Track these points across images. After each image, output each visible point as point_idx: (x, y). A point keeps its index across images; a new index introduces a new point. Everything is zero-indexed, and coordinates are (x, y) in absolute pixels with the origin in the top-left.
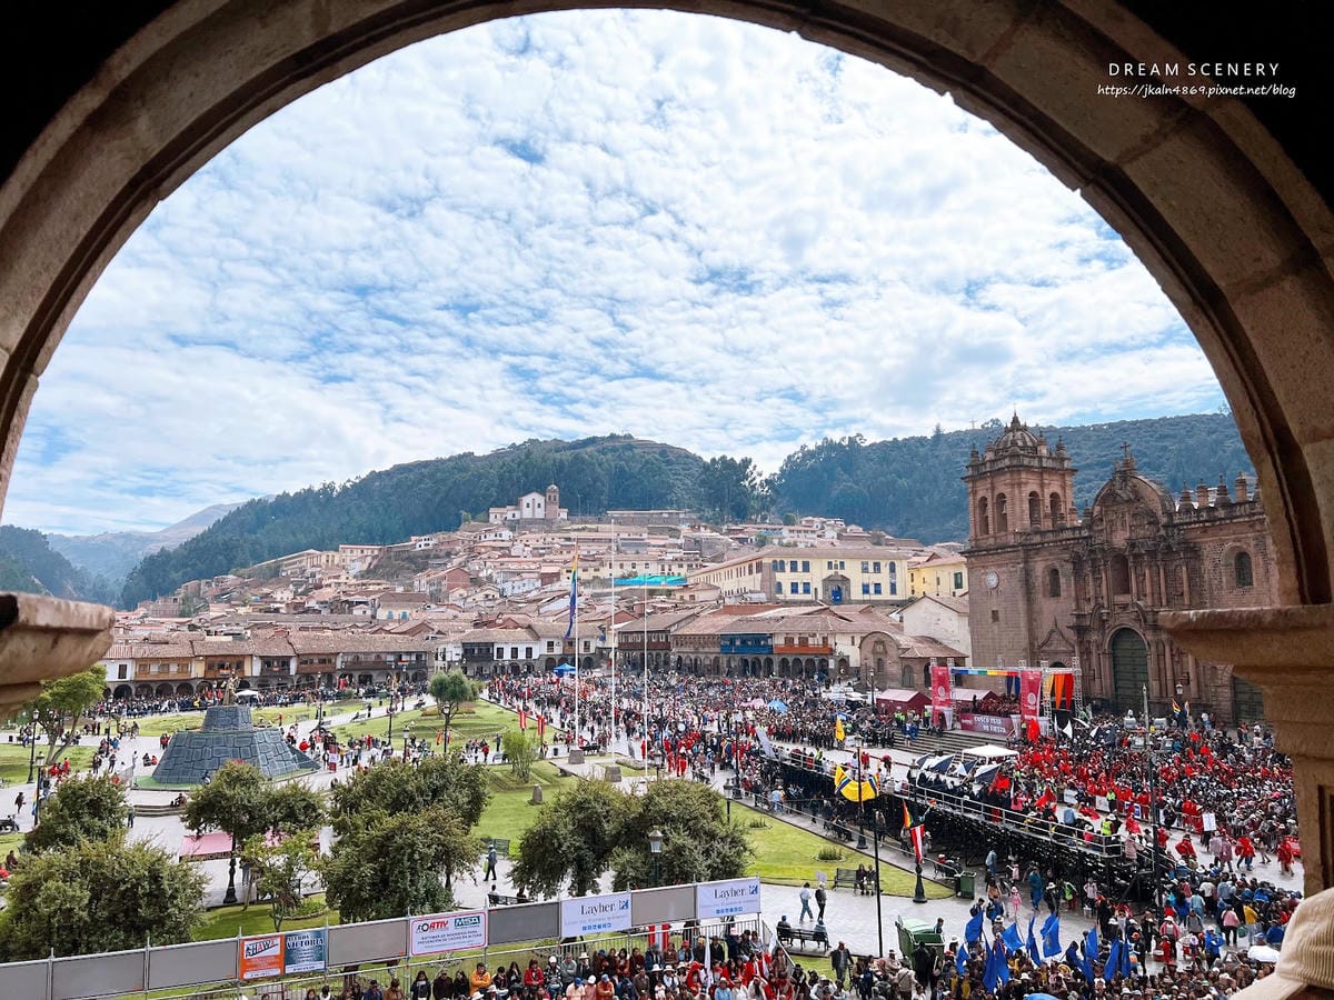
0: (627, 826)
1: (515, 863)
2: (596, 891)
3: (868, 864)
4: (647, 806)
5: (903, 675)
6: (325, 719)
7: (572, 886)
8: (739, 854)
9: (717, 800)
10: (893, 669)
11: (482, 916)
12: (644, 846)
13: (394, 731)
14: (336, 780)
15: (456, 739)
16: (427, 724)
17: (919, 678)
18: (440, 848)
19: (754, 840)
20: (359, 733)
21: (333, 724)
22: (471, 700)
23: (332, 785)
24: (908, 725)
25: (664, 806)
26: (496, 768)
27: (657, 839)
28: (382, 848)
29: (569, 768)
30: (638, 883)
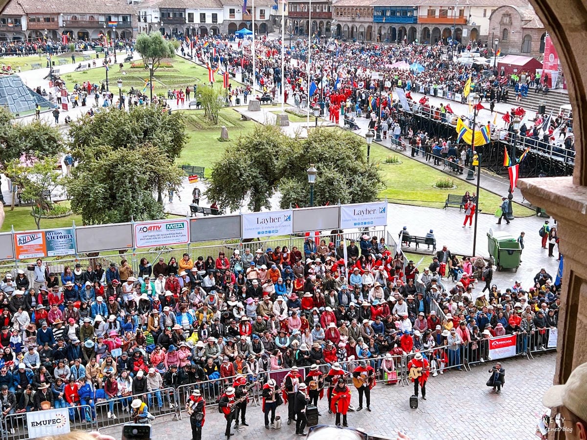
0: (291, 163)
1: (208, 186)
2: (269, 207)
3: (472, 191)
4: (307, 149)
5: (523, 43)
6: (55, 68)
7: (251, 203)
8: (374, 184)
9: (359, 145)
10: (515, 37)
11: (185, 223)
12: (303, 178)
13: (110, 79)
14: (69, 118)
15: (159, 88)
16: (136, 75)
17: (535, 45)
18: (152, 174)
19: (387, 174)
20: (83, 80)
21: (61, 73)
22: (169, 56)
23: (66, 122)
24: (520, 85)
25: (320, 150)
26: (192, 112)
27: (313, 173)
28: (110, 174)
29: (249, 114)
30: (298, 203)
